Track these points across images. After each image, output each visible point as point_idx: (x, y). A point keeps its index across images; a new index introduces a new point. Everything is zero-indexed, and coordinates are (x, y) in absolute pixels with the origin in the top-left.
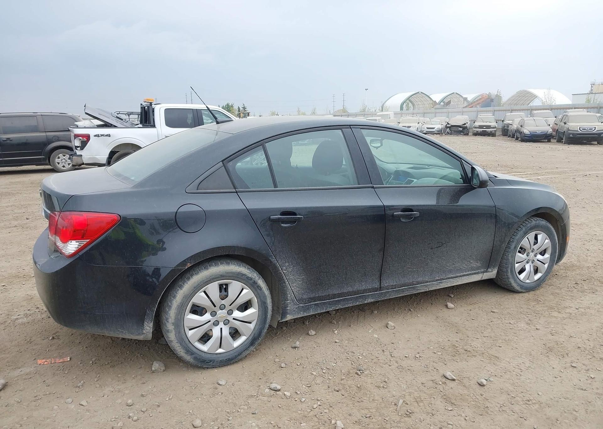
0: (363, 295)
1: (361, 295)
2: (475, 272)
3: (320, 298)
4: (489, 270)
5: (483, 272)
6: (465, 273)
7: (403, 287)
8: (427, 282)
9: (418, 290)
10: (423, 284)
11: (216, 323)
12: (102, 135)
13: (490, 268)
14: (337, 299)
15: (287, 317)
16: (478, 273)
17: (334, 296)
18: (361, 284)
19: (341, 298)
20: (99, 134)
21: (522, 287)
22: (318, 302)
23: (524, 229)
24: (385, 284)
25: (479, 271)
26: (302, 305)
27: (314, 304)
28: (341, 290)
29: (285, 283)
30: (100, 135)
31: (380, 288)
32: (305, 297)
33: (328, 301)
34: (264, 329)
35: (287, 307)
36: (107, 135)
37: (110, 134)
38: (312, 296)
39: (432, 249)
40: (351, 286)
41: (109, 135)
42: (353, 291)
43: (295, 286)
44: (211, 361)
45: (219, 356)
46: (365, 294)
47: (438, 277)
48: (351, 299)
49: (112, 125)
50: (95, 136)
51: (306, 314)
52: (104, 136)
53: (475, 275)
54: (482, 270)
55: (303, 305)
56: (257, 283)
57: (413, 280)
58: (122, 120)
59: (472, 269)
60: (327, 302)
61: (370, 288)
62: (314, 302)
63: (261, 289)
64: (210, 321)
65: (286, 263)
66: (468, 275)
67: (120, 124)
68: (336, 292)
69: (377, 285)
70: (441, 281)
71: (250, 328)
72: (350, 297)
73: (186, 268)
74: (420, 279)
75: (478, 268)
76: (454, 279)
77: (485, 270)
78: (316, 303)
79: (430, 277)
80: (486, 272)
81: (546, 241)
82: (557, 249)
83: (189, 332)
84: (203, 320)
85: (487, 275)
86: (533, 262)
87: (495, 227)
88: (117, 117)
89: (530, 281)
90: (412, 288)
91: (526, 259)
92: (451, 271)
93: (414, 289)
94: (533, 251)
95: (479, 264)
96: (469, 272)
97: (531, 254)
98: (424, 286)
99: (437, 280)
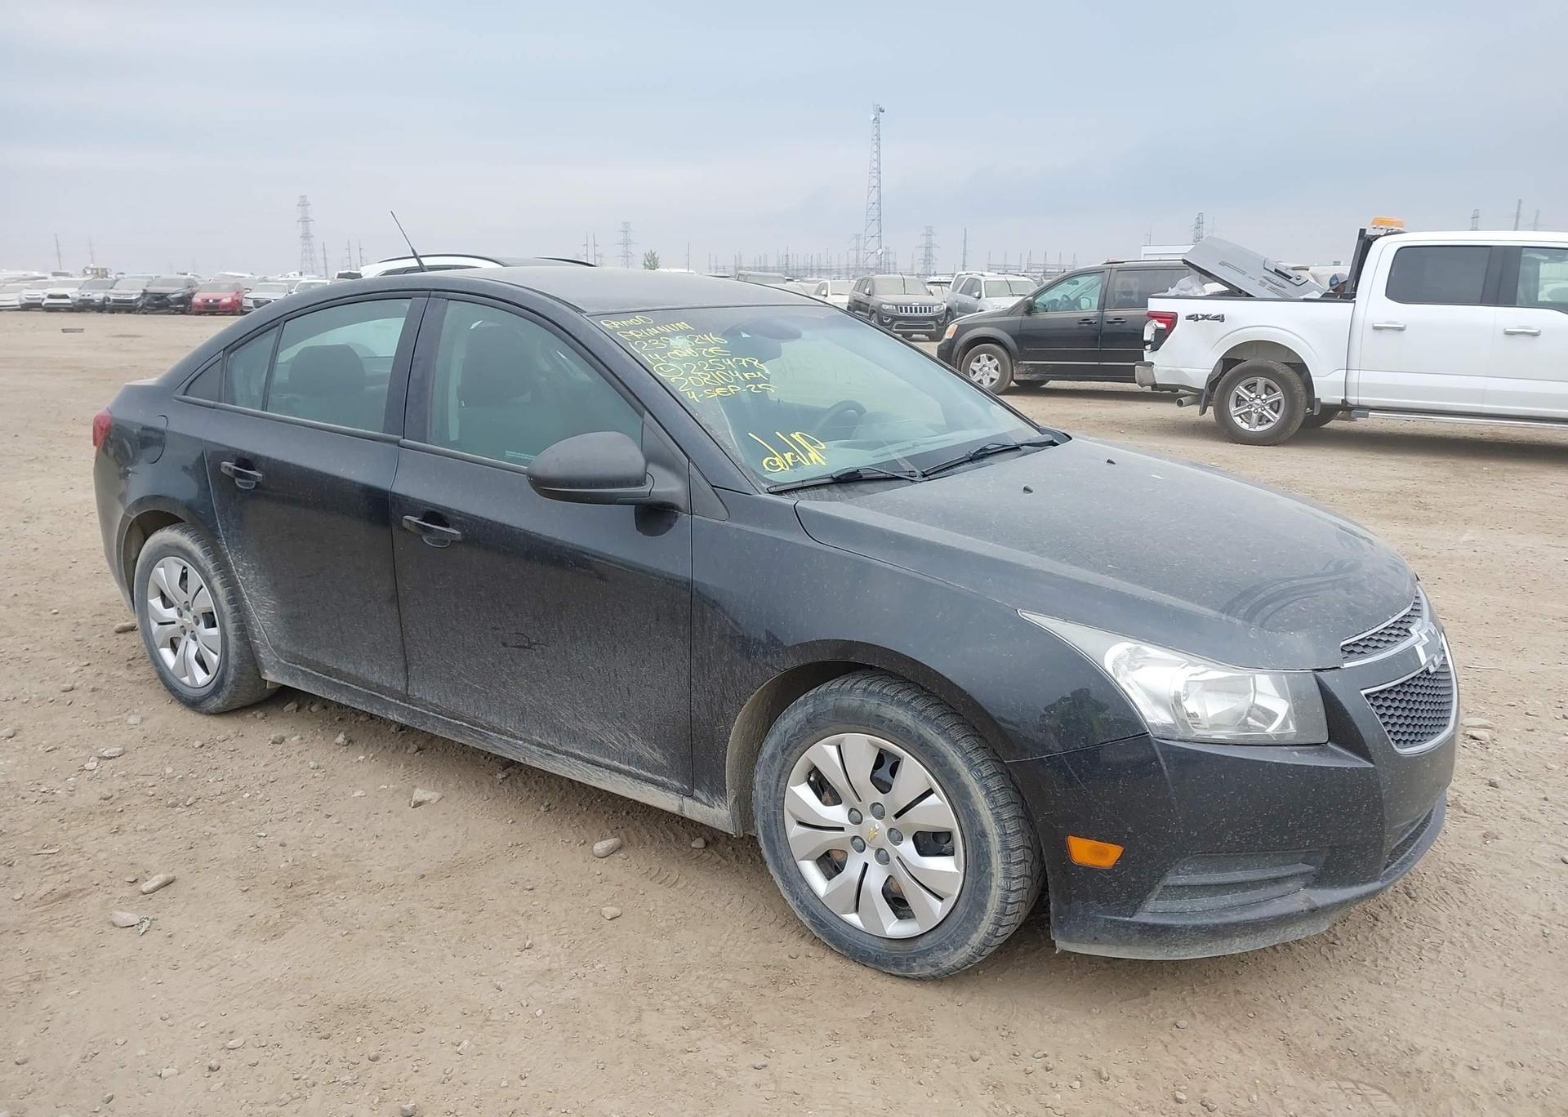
0: (379, 694)
1: (376, 693)
2: (649, 775)
3: (307, 663)
4: (697, 792)
5: (682, 793)
6: (616, 763)
7: (461, 720)
8: (516, 738)
9: (496, 746)
10: (504, 737)
11: (184, 630)
12: (1205, 317)
13: (701, 790)
14: (336, 680)
15: (266, 673)
16: (663, 786)
17: (327, 670)
18: (372, 669)
19: (342, 682)
20: (1199, 313)
21: (819, 923)
22: (307, 669)
23: (810, 708)
24: (415, 690)
25: (666, 780)
26: (282, 661)
27: (301, 670)
28: (336, 663)
29: (244, 600)
30: (1200, 317)
31: (407, 697)
32: (283, 645)
35: (259, 652)
36: (1216, 318)
37: (1223, 316)
38: (294, 649)
39: (505, 645)
40: (355, 664)
41: (1221, 318)
42: (357, 677)
43: (264, 615)
45: (183, 687)
46: (383, 696)
47: (540, 737)
49: (1240, 291)
50: (1189, 318)
51: (294, 685)
52: (1208, 319)
53: (653, 788)
54: (676, 784)
55: (284, 662)
57: (477, 713)
58: (1290, 278)
59: (640, 762)
60: (320, 676)
61: (388, 685)
62: (298, 664)
63: (217, 596)
64: (174, 623)
65: (242, 560)
66: (628, 774)
67: (1271, 289)
68: (330, 662)
69: (399, 686)
70: (553, 753)
71: (213, 661)
72: (357, 687)
73: (133, 518)
74: (494, 719)
75: (658, 769)
76: (589, 765)
77: (686, 787)
78: (304, 669)
79: (517, 724)
80: (691, 796)
81: (932, 799)
82: (993, 860)
83: (155, 626)
84: (166, 616)
85: (696, 810)
86: (883, 857)
87: (688, 652)
88: (1276, 270)
89: (864, 925)
90: (480, 734)
91: (842, 829)
92: (574, 737)
93: (485, 738)
94: (878, 811)
95: (658, 756)
96: (633, 769)
97: (869, 819)
98: (508, 743)
99: (539, 745)
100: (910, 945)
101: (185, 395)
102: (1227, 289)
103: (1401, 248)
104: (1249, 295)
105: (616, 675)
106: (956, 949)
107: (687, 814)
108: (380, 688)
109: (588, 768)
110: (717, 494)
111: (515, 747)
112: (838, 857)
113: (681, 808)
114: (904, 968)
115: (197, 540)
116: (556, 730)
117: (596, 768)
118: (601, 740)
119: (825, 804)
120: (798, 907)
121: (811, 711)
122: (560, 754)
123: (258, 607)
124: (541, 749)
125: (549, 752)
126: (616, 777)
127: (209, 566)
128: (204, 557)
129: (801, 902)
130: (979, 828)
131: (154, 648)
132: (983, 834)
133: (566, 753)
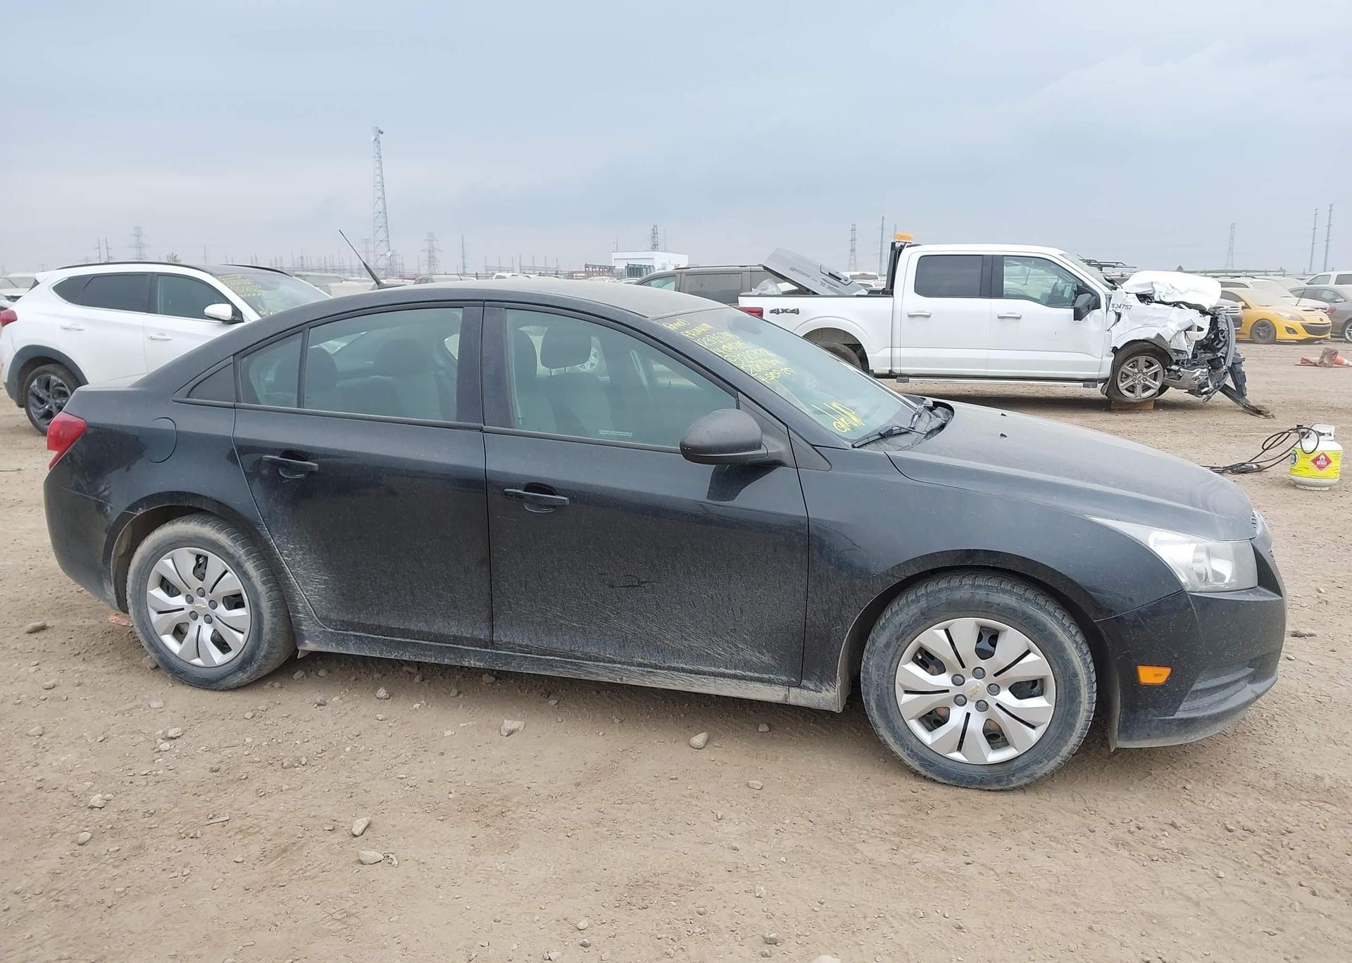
0: (455, 646)
1: (452, 645)
2: (756, 675)
3: (364, 628)
4: (805, 682)
5: (790, 685)
6: (722, 670)
7: (550, 656)
8: (615, 662)
9: (591, 673)
10: (601, 664)
11: (194, 616)
12: (784, 311)
13: (809, 680)
14: (399, 639)
15: (306, 644)
16: (770, 682)
17: (391, 632)
18: (449, 623)
19: (408, 640)
20: (780, 308)
21: (927, 764)
22: (362, 634)
23: (923, 603)
24: (502, 636)
25: (772, 676)
26: (330, 630)
27: (354, 636)
28: (403, 623)
29: (288, 579)
30: (780, 311)
31: (491, 643)
32: (333, 616)
33: (380, 637)
34: (258, 649)
35: (301, 625)
36: (792, 311)
37: (798, 310)
38: (348, 618)
39: (612, 586)
40: (426, 622)
41: (796, 312)
42: (430, 633)
43: (312, 590)
44: (182, 673)
45: (195, 668)
46: (460, 646)
47: (643, 659)
48: (430, 648)
49: (808, 290)
50: (772, 312)
51: (341, 650)
52: (787, 312)
53: (758, 685)
54: (784, 678)
55: (333, 631)
56: (242, 567)
57: (573, 646)
58: (841, 279)
59: (747, 665)
60: (380, 639)
61: (468, 636)
62: (351, 630)
63: (249, 579)
64: (182, 610)
65: (288, 543)
66: (735, 677)
67: (829, 287)
68: (394, 624)
69: (483, 634)
70: (655, 671)
71: (237, 640)
72: (427, 642)
73: (138, 514)
74: (593, 650)
75: (767, 669)
76: (692, 675)
77: (794, 680)
78: (358, 634)
79: (617, 651)
80: (799, 686)
81: (1031, 657)
82: (1082, 692)
83: (154, 616)
84: (172, 604)
85: (800, 697)
86: (982, 706)
87: (805, 573)
88: (829, 273)
89: (967, 758)
90: (575, 664)
91: (947, 691)
92: (678, 654)
93: (579, 667)
94: (979, 673)
95: (766, 659)
96: (739, 672)
97: (971, 681)
98: (605, 668)
99: (640, 665)
100: (1008, 766)
101: (187, 397)
102: (797, 288)
103: (922, 256)
104: (814, 293)
105: (730, 599)
106: (1048, 761)
107: (792, 701)
108: (457, 640)
109: (691, 677)
110: (817, 451)
111: (612, 671)
112: (943, 712)
113: (786, 697)
114: (1004, 783)
115: (221, 530)
116: (660, 650)
117: (701, 676)
118: (707, 653)
119: (933, 674)
120: (909, 755)
121: (925, 606)
122: (664, 670)
123: (305, 584)
124: (641, 669)
125: (650, 670)
126: (720, 681)
127: (239, 552)
128: (233, 545)
129: (911, 751)
130: (1072, 672)
131: (153, 636)
132: (1075, 675)
133: (669, 668)
